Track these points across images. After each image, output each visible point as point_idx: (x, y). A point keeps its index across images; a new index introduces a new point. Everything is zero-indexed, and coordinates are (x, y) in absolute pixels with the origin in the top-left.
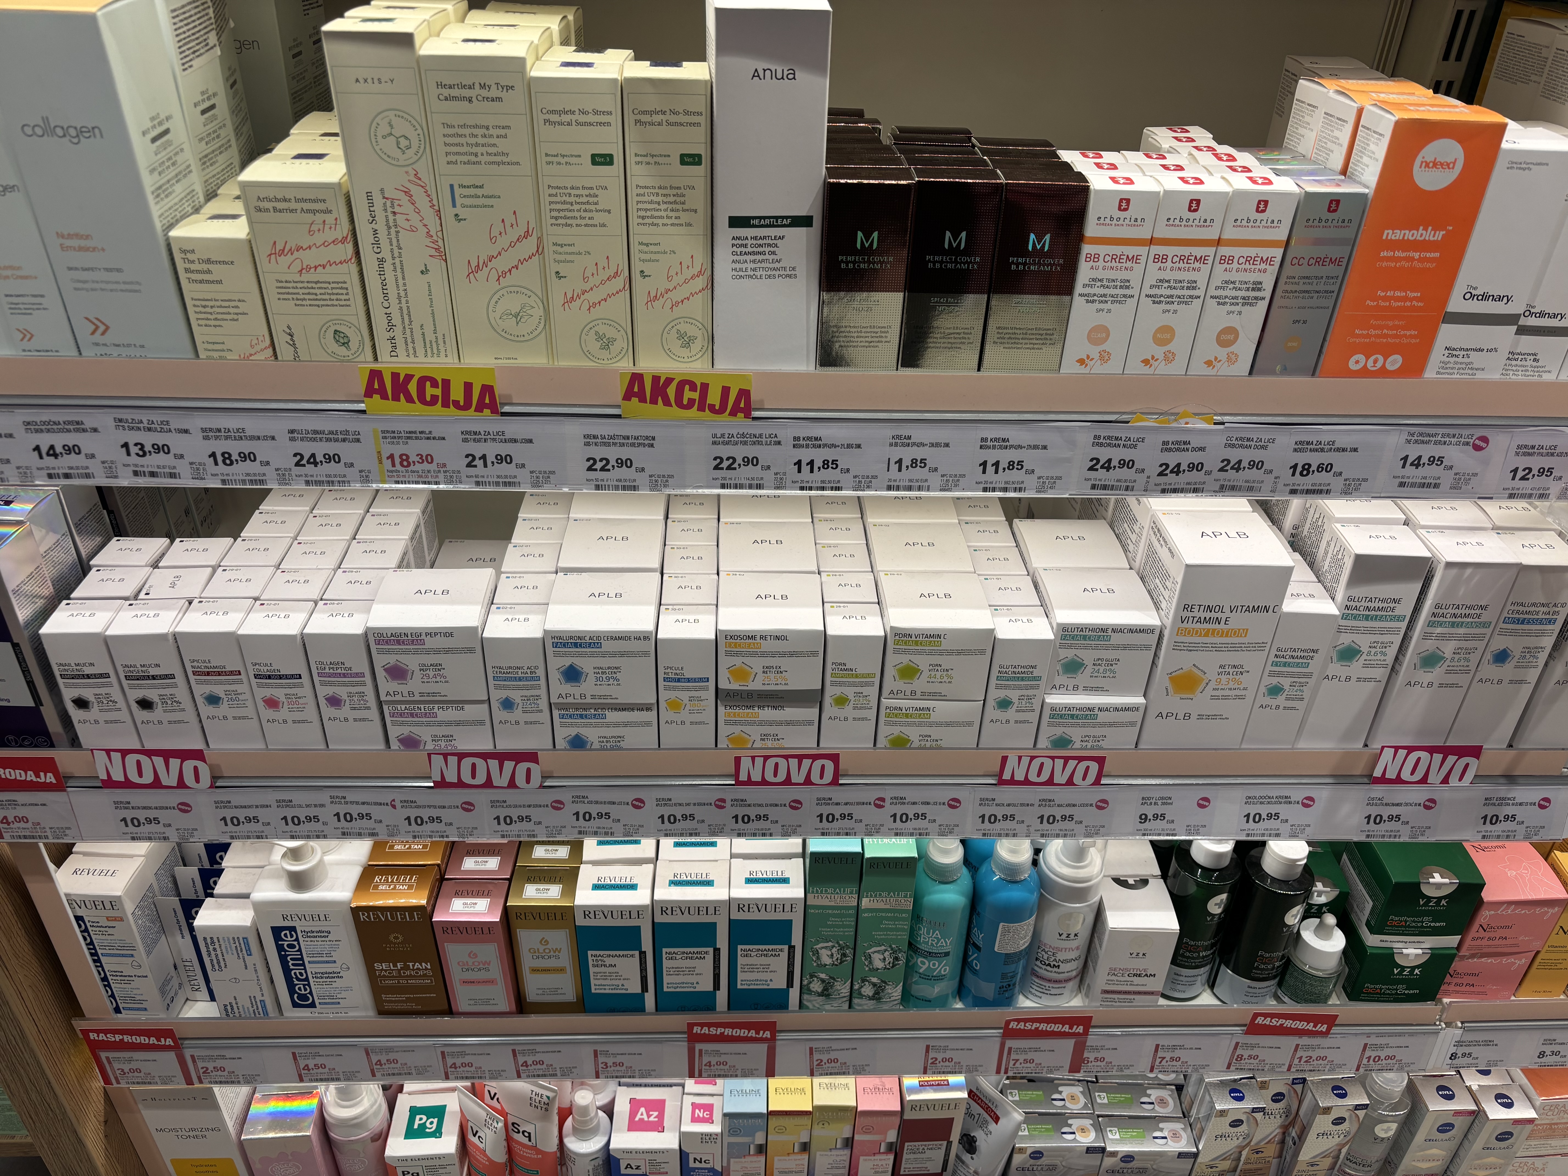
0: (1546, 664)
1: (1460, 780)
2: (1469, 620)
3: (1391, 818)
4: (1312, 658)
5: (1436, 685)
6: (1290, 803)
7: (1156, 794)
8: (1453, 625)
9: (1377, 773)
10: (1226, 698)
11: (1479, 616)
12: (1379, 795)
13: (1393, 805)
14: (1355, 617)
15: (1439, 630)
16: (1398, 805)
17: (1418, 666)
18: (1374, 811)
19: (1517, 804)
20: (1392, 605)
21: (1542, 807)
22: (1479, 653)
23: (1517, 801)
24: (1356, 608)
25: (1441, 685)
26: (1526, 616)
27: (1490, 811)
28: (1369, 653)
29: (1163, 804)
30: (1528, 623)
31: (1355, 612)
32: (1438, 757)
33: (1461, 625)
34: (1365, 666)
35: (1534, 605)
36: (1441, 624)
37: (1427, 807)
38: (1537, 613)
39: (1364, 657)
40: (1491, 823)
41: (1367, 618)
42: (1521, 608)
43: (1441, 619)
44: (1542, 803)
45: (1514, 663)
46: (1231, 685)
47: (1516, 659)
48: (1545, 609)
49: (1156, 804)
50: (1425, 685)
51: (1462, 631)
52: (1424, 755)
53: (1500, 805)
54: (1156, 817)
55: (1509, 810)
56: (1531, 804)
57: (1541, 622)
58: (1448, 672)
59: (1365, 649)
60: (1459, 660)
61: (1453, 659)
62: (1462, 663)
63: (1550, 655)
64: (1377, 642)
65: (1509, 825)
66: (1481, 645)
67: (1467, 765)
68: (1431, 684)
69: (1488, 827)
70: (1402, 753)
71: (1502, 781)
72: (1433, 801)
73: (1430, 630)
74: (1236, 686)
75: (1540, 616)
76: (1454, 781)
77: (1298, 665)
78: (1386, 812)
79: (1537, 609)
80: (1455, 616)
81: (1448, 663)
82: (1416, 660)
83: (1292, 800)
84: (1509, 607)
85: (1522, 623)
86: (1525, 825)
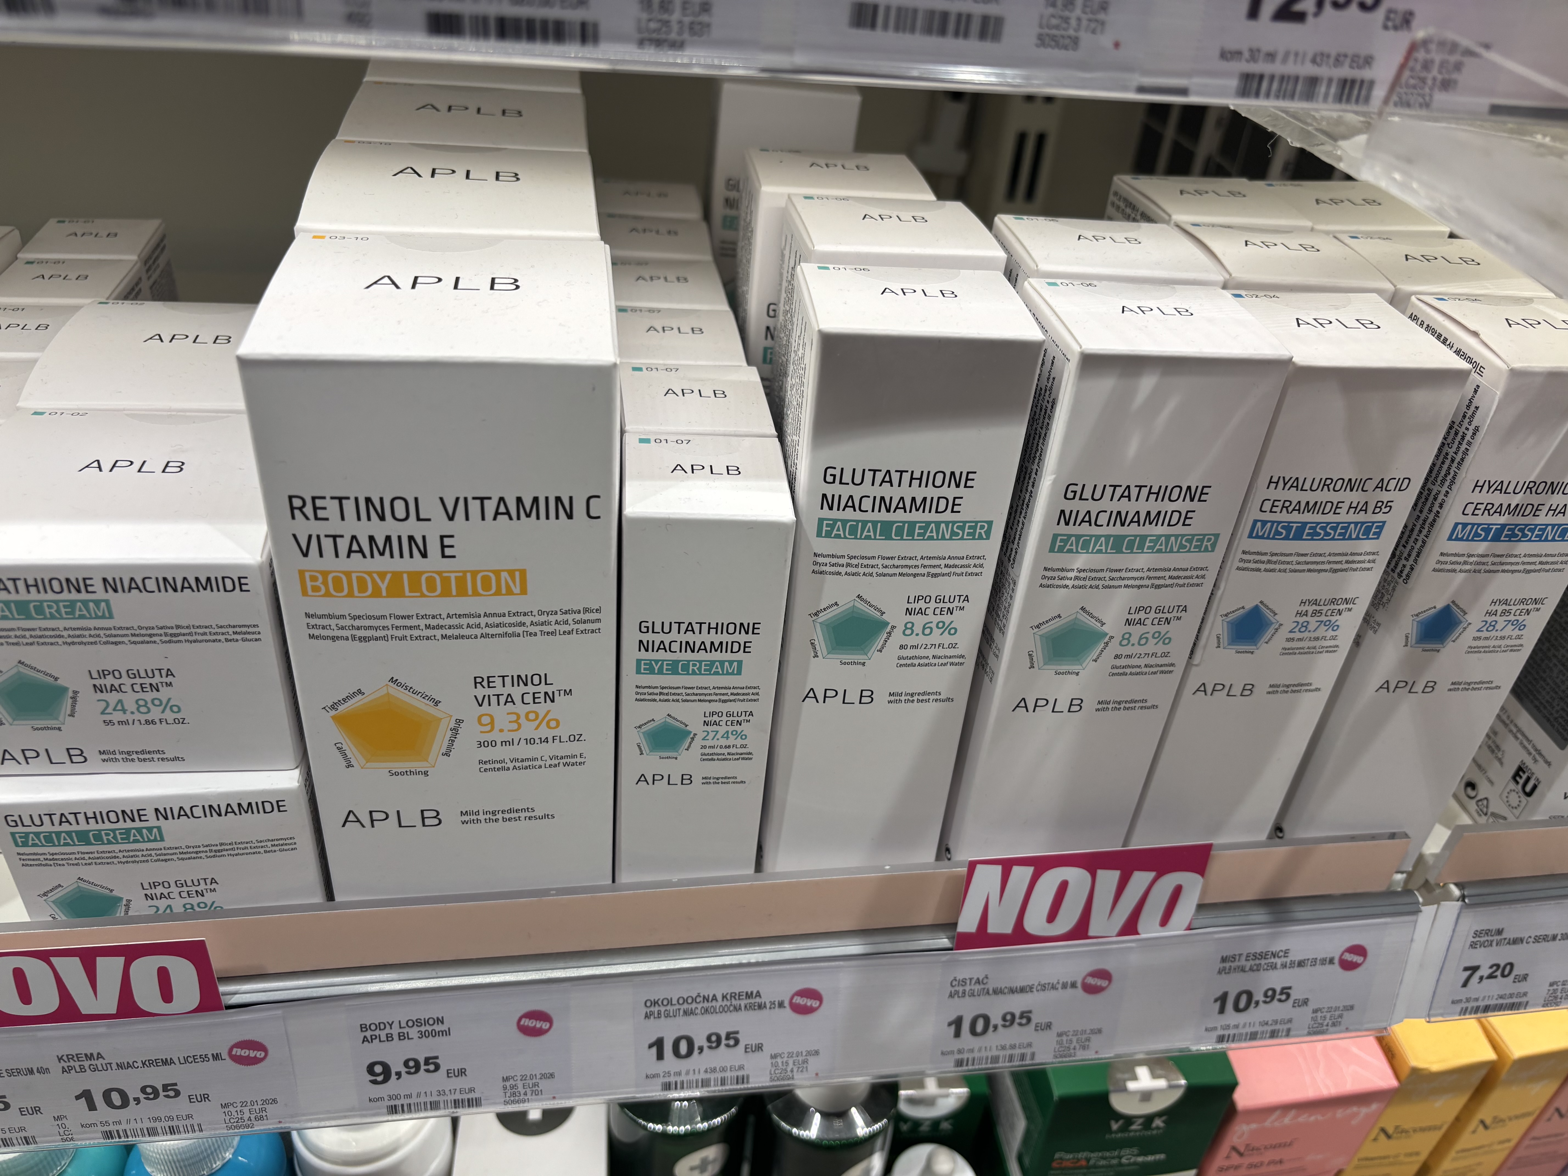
0: (1358, 642)
1: (1165, 921)
2: (1160, 530)
3: (1009, 1020)
4: (745, 647)
5: (1090, 705)
6: (761, 1007)
7: (400, 1014)
8: (1118, 545)
9: (968, 923)
10: (525, 764)
11: (1186, 518)
12: (977, 972)
13: (1012, 991)
14: (854, 530)
15: (1081, 561)
16: (1022, 990)
17: (1039, 657)
18: (968, 1008)
19: (1292, 964)
20: (951, 492)
21: (1348, 966)
22: (1192, 620)
23: (1295, 956)
24: (851, 503)
25: (1103, 705)
26: (1307, 517)
27: (1234, 984)
28: (909, 628)
29: (423, 1035)
30: (1313, 536)
31: (849, 514)
32: (1109, 878)
33: (1137, 544)
34: (905, 663)
35: (1326, 484)
36: (1085, 544)
37: (1090, 990)
38: (1336, 508)
39: (897, 638)
40: (1237, 1009)
41: (886, 531)
42: (1294, 496)
43: (1085, 529)
44: (1349, 957)
45: (1279, 641)
46: (528, 730)
47: (1284, 633)
48: (1356, 497)
49: (402, 1037)
50: (1062, 705)
51: (1142, 560)
52: (1075, 875)
53: (1254, 969)
54: (413, 1066)
55: (1275, 979)
56: (1323, 962)
57: (1344, 532)
58: (1118, 672)
59: (895, 616)
60: (1143, 639)
61: (1126, 639)
62: (1150, 647)
63: (1368, 620)
64: (926, 599)
65: (1276, 1010)
66: (1197, 599)
67: (1178, 891)
68: (1075, 705)
69: (1231, 1017)
70: (1021, 875)
71: (1259, 915)
72: (1104, 975)
73: (1058, 560)
74: (544, 732)
75: (1343, 517)
76: (1149, 928)
77: (710, 668)
78: (996, 1009)
79: (1335, 497)
80: (1120, 518)
81: (1114, 648)
82: (1032, 643)
83: (765, 999)
84: (1262, 492)
85: (1298, 537)
86: (1312, 1005)
